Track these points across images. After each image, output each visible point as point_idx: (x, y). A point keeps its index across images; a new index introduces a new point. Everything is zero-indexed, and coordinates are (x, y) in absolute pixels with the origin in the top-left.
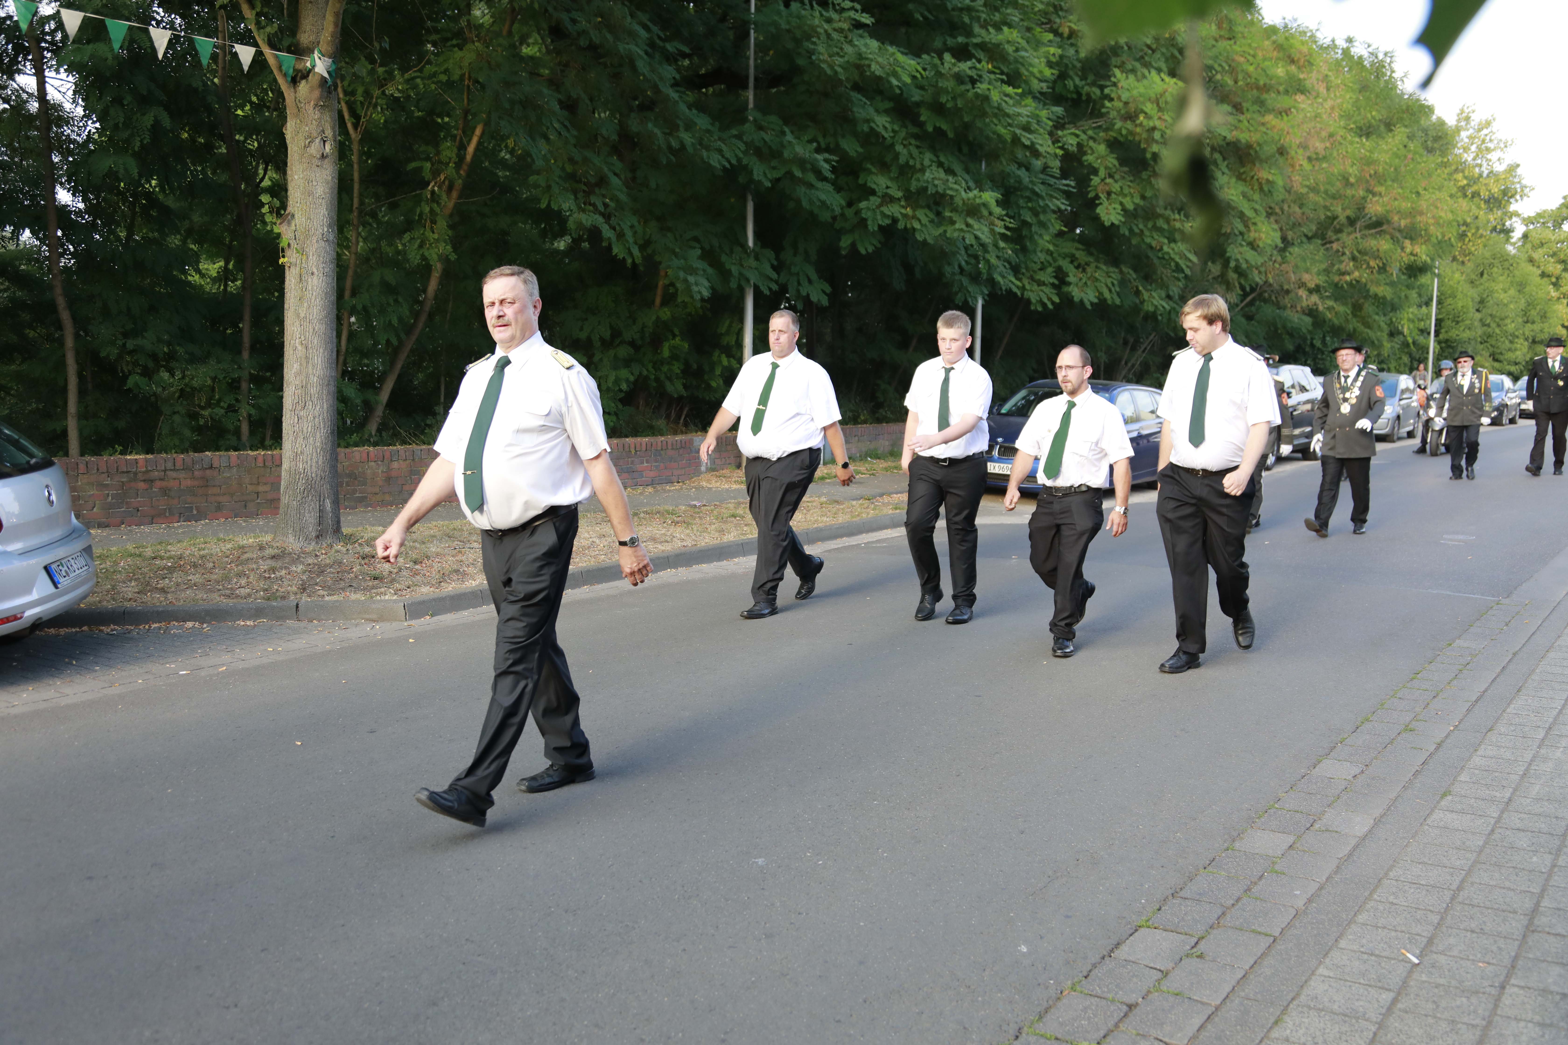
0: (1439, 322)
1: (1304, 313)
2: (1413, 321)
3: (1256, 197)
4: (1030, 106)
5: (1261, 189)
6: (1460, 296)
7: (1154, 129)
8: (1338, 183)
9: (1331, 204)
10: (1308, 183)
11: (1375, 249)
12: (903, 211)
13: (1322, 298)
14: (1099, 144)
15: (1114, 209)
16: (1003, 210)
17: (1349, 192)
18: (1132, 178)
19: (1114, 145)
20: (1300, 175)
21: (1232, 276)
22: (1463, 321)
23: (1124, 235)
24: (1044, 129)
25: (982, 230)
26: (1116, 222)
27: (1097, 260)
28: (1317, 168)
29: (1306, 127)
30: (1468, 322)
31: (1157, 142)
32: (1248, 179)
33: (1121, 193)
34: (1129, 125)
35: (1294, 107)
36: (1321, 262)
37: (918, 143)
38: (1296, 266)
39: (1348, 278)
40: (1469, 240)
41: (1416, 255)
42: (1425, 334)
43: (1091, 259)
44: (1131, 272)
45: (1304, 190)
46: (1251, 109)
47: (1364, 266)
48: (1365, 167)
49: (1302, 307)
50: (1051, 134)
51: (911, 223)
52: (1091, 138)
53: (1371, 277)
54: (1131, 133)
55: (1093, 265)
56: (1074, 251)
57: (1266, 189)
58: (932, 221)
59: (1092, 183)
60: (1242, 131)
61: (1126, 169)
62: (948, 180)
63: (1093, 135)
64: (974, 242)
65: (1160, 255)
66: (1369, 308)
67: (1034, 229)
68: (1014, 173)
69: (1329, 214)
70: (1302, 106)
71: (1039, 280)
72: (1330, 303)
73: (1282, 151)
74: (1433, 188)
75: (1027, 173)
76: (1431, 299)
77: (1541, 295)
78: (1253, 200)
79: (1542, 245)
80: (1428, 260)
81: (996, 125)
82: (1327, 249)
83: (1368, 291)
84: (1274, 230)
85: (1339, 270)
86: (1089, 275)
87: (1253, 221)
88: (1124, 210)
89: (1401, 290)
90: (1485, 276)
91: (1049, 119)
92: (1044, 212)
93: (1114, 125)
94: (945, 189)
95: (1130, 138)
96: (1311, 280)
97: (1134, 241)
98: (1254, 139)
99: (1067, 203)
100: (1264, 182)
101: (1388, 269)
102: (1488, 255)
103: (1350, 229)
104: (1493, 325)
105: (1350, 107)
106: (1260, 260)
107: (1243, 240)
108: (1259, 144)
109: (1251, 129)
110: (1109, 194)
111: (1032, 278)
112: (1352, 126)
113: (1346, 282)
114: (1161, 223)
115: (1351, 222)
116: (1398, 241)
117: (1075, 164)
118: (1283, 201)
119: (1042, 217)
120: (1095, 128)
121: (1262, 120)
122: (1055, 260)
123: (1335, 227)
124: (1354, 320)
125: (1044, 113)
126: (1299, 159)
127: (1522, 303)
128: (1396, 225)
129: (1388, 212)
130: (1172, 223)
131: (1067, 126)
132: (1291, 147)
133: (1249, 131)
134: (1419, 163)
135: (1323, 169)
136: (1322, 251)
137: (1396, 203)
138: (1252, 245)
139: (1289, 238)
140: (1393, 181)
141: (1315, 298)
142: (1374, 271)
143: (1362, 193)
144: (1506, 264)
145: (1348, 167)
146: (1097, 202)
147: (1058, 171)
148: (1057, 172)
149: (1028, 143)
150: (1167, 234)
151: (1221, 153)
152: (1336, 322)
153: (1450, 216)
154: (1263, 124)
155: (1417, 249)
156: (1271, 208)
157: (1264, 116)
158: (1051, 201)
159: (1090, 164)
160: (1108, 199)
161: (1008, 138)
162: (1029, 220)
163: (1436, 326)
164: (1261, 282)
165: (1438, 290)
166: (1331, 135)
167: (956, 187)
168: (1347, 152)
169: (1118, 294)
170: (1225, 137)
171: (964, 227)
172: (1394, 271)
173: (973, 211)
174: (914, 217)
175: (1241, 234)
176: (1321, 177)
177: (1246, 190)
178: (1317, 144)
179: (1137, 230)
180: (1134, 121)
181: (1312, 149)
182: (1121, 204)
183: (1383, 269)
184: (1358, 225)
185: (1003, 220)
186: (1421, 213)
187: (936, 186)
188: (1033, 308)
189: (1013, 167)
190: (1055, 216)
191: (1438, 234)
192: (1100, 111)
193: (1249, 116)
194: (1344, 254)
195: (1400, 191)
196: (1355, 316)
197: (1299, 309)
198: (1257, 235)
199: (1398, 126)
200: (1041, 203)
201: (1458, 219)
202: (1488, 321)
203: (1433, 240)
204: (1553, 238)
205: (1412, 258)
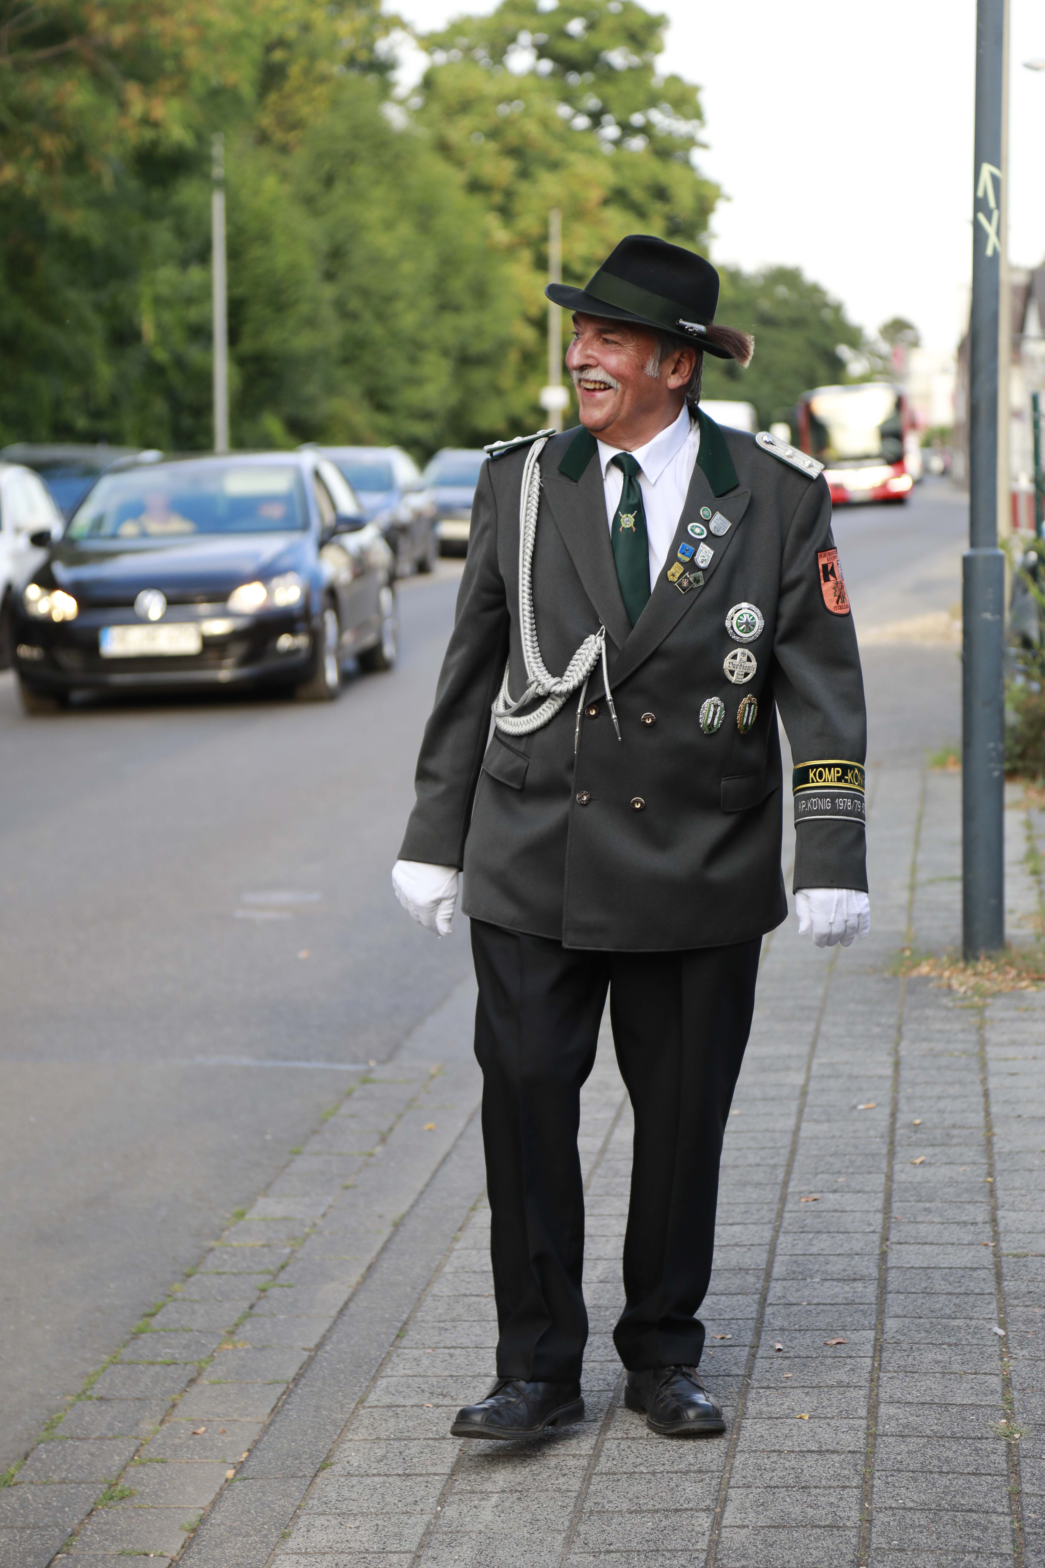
0: (234, 307)
2: (166, 304)
6: (280, 237)
11: (52, 103)
22: (293, 303)
30: (305, 309)
40: (297, 88)
41: (157, 125)
42: (204, 340)
47: (28, 151)
53: (50, 182)
66: (49, 268)
76: (210, 245)
77: (472, 237)
79: (466, 106)
80: (190, 140)
83: (42, 220)
89: (128, 218)
90: (339, 186)
101: (90, 159)
102: (341, 128)
116: (109, 84)
127: (429, 261)
128: (101, 38)
142: (55, 166)
144: (388, 155)
153: (236, 23)
155: (160, 110)
163: (228, 316)
165: (228, 221)
183: (77, 160)
186: (162, 12)
191: (208, 70)
196: (15, 290)
201: (257, 30)
202: (355, 304)
203: (197, 87)
204: (490, 88)
205: (149, 134)
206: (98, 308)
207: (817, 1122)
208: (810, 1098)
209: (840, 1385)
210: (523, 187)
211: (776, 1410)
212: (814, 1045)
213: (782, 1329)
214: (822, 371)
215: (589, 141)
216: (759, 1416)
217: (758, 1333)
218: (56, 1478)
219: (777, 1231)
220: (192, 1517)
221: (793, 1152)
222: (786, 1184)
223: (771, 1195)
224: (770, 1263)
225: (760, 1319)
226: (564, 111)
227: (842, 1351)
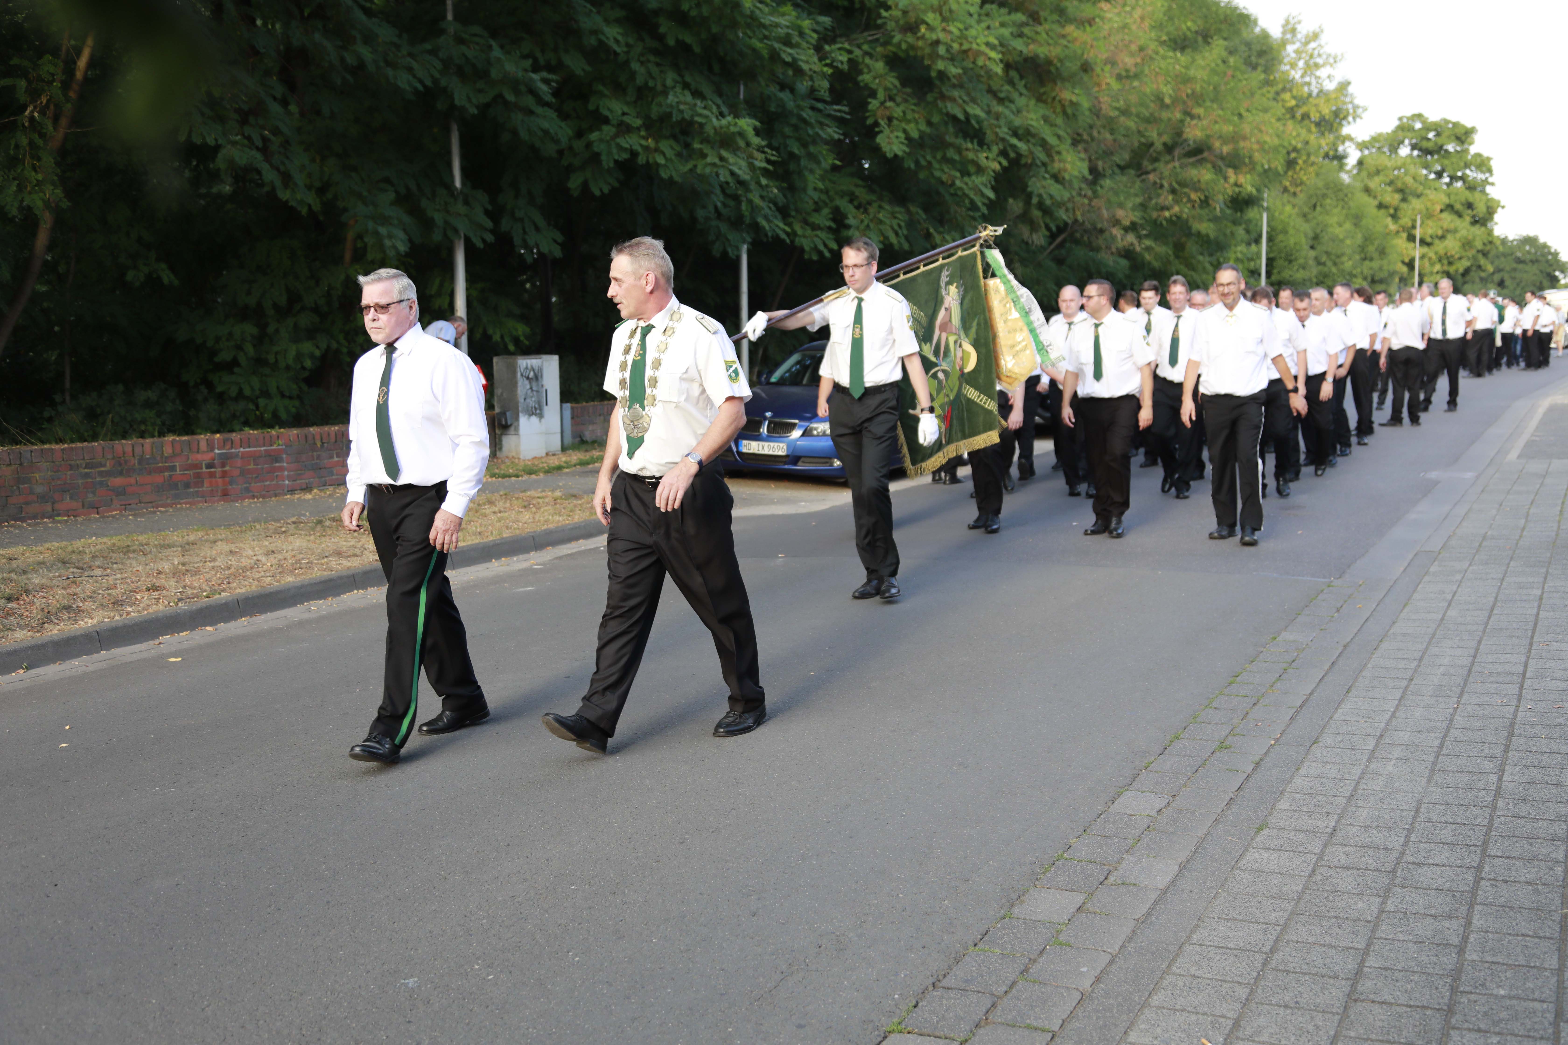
0: (1270, 262)
1: (1120, 256)
2: (1242, 261)
3: (1059, 121)
4: (789, 15)
5: (1064, 112)
6: (1291, 231)
7: (937, 42)
8: (1152, 105)
9: (1146, 129)
10: (1117, 105)
11: (1196, 179)
12: (644, 142)
13: (1140, 238)
14: (877, 60)
15: (897, 137)
16: (763, 140)
17: (1165, 115)
18: (915, 101)
19: (894, 62)
20: (1108, 95)
21: (1036, 213)
22: (1296, 259)
23: (909, 168)
24: (807, 42)
25: (739, 165)
26: (900, 153)
27: (881, 198)
28: (1127, 87)
29: (1113, 39)
30: (1301, 261)
31: (942, 58)
32: (1050, 100)
33: (904, 119)
34: (910, 38)
35: (1099, 16)
36: (1136, 195)
37: (658, 60)
38: (1109, 201)
39: (1167, 214)
40: (1301, 169)
41: (1240, 186)
42: (1256, 276)
43: (874, 197)
44: (921, 212)
45: (1113, 113)
46: (1049, 18)
47: (1185, 200)
48: (1181, 86)
49: (1117, 249)
50: (818, 49)
51: (654, 158)
52: (867, 53)
53: (1193, 212)
54: (912, 47)
55: (875, 205)
56: (853, 188)
57: (1069, 111)
58: (679, 155)
59: (870, 107)
60: (1041, 45)
61: (908, 90)
62: (695, 105)
63: (869, 50)
64: (730, 179)
65: (952, 191)
66: (1192, 247)
67: (803, 162)
68: (775, 95)
69: (1143, 140)
70: (1108, 15)
71: (813, 223)
72: (1148, 242)
73: (1086, 68)
74: (1257, 109)
75: (791, 96)
76: (1260, 236)
77: (1379, 228)
78: (1056, 125)
79: (1378, 172)
80: (1254, 191)
81: (750, 38)
82: (1143, 181)
83: (1190, 228)
84: (1082, 160)
85: (1156, 204)
86: (871, 216)
87: (1057, 149)
88: (908, 138)
89: (1226, 226)
90: (1318, 209)
91: (814, 31)
92: (814, 142)
93: (893, 37)
94: (692, 116)
95: (912, 53)
96: (1126, 216)
97: (922, 175)
98: (1053, 54)
99: (841, 132)
100: (1067, 103)
101: (1211, 202)
102: (1320, 184)
103: (1168, 158)
104: (1329, 264)
105: (1161, 15)
106: (1066, 195)
107: (1047, 172)
108: (1061, 61)
109: (1051, 41)
110: (890, 119)
111: (806, 222)
112: (1164, 38)
113: (1165, 219)
114: (951, 153)
115: (1169, 149)
116: (1221, 170)
117: (850, 85)
118: (1091, 127)
119: (812, 149)
120: (871, 42)
121: (1063, 32)
122: (832, 200)
123: (1151, 156)
124: (1177, 262)
125: (806, 24)
126: (1105, 77)
127: (1359, 238)
128: (1218, 151)
129: (1208, 136)
130: (965, 153)
131: (839, 40)
132: (1096, 63)
133: (1049, 44)
134: (1240, 81)
135: (1134, 88)
136: (1138, 184)
137: (1217, 126)
138: (1057, 178)
139: (1100, 168)
140: (1212, 101)
141: (1131, 238)
142: (1196, 205)
143: (1178, 116)
144: (1341, 195)
145: (1161, 86)
146: (877, 129)
147: (827, 94)
148: (825, 94)
149: (788, 59)
150: (958, 166)
151: (1017, 70)
152: (1156, 264)
153: (1276, 141)
154: (1064, 36)
155: (1242, 180)
156: (1078, 134)
157: (1063, 27)
158: (822, 129)
159: (866, 85)
160: (889, 126)
161: (765, 53)
162: (796, 151)
163: (1267, 265)
164: (1070, 222)
165: (1269, 225)
166: (1141, 49)
167: (706, 112)
168: (1160, 68)
169: (907, 238)
170: (1021, 52)
171: (717, 161)
172: (1218, 206)
173: (727, 141)
174: (657, 150)
175: (1044, 164)
176: (1133, 98)
177: (1047, 113)
178: (1127, 60)
179: (923, 163)
180: (915, 33)
181: (1121, 65)
182: (905, 131)
183: (1205, 202)
184: (1177, 152)
185: (763, 152)
186: (1244, 138)
187: (682, 112)
188: (806, 257)
189: (773, 89)
190: (826, 147)
191: (1264, 161)
192: (875, 20)
193: (1047, 26)
194: (1162, 186)
195: (1221, 112)
196: (1177, 257)
197: (1114, 250)
198: (1062, 165)
199: (1215, 38)
200: (810, 132)
201: (1286, 144)
202: (1324, 259)
203: (1259, 168)
204: (1389, 164)
205: (1237, 190)
206: (1211, 264)
207: (1548, 611)
208: (1544, 601)
209: (1560, 725)
210: (1404, 205)
211: (1529, 734)
212: (1545, 578)
213: (1531, 700)
214: (1546, 283)
215: (1437, 184)
216: (1520, 736)
217: (1519, 700)
218: (1198, 738)
219: (1528, 657)
220: (1257, 758)
221: (1536, 624)
222: (1532, 637)
223: (1526, 642)
224: (1525, 672)
225: (1520, 695)
226: (1424, 172)
227: (1562, 710)
